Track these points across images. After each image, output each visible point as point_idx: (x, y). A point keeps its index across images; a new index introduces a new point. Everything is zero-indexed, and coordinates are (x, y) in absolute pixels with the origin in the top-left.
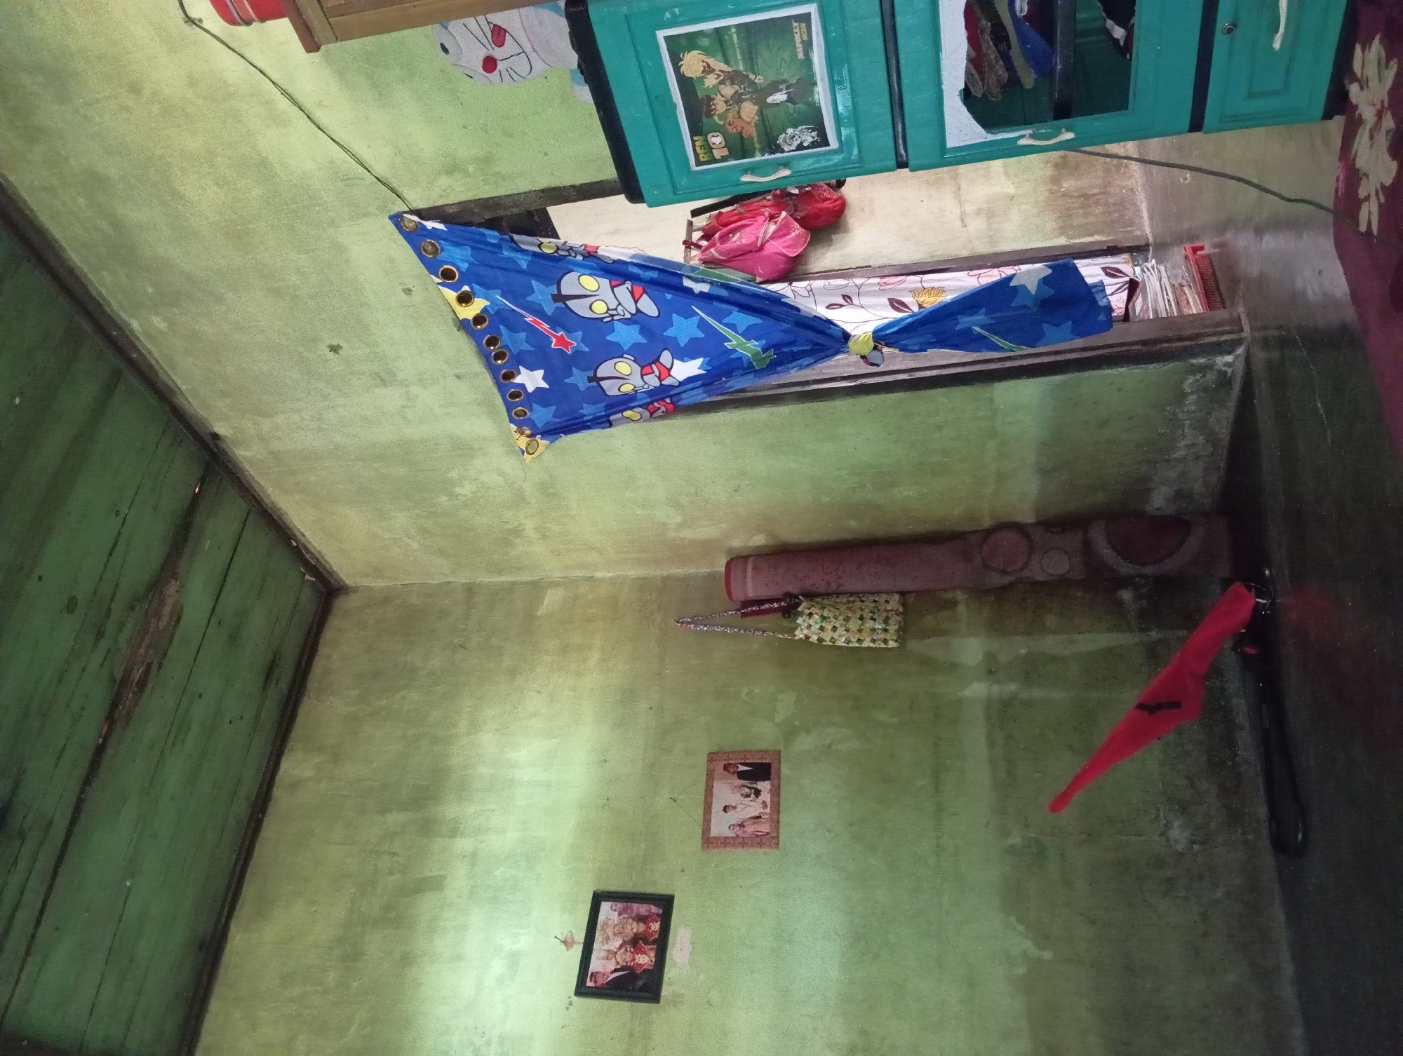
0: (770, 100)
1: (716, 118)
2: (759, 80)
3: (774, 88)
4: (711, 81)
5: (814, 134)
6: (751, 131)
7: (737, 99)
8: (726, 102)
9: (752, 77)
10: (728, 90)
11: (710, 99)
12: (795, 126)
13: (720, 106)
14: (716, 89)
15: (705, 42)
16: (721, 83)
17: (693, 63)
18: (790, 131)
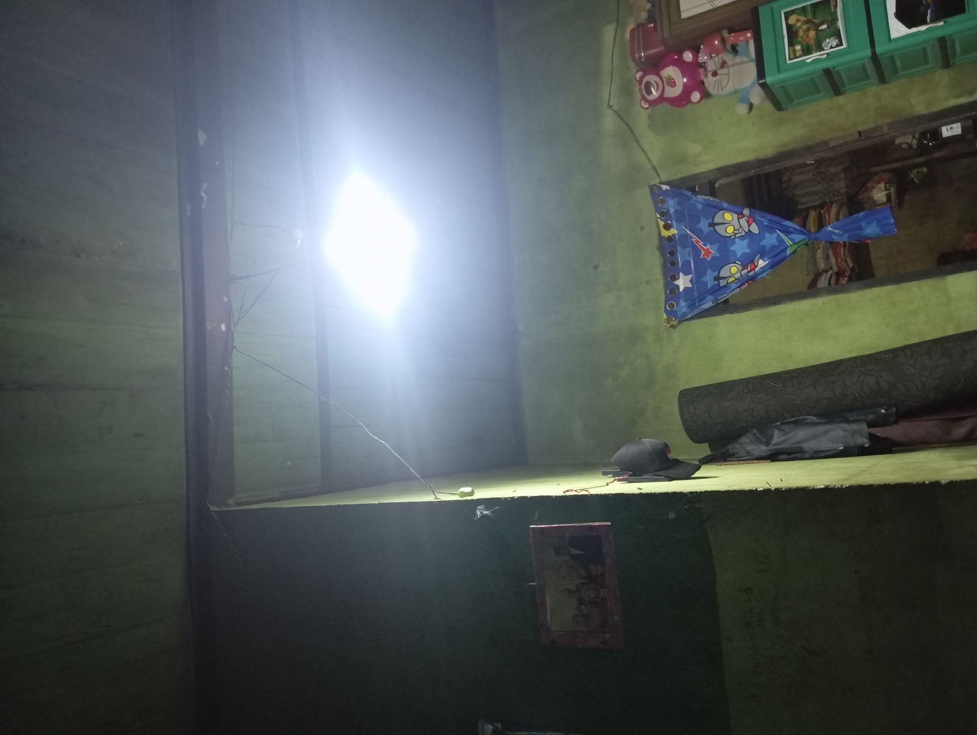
0: (820, 28)
1: (799, 38)
2: (817, 21)
3: (822, 23)
4: (799, 24)
5: (837, 40)
6: (812, 42)
7: (808, 30)
8: (804, 32)
9: (814, 21)
10: (805, 27)
11: (797, 31)
12: (829, 38)
13: (801, 33)
14: (800, 27)
15: (798, 11)
16: (803, 24)
17: (793, 20)
18: (827, 40)
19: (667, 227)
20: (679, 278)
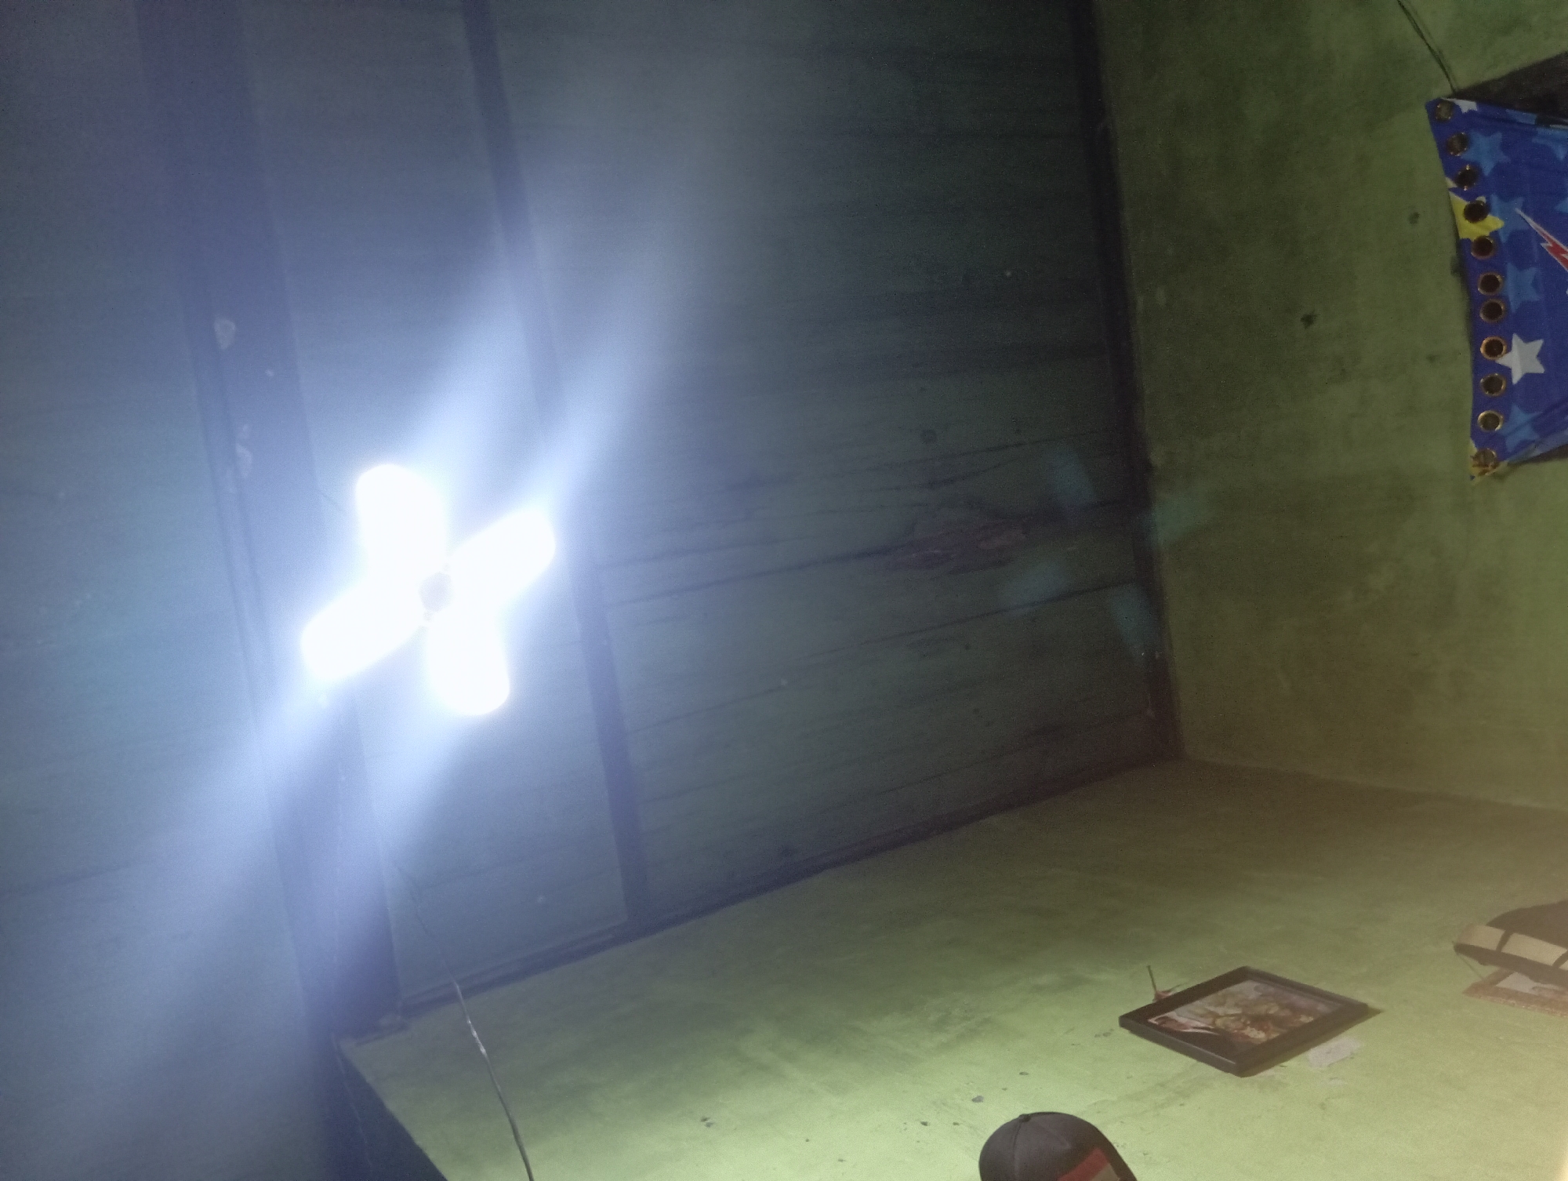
19: (1475, 213)
20: (1509, 350)
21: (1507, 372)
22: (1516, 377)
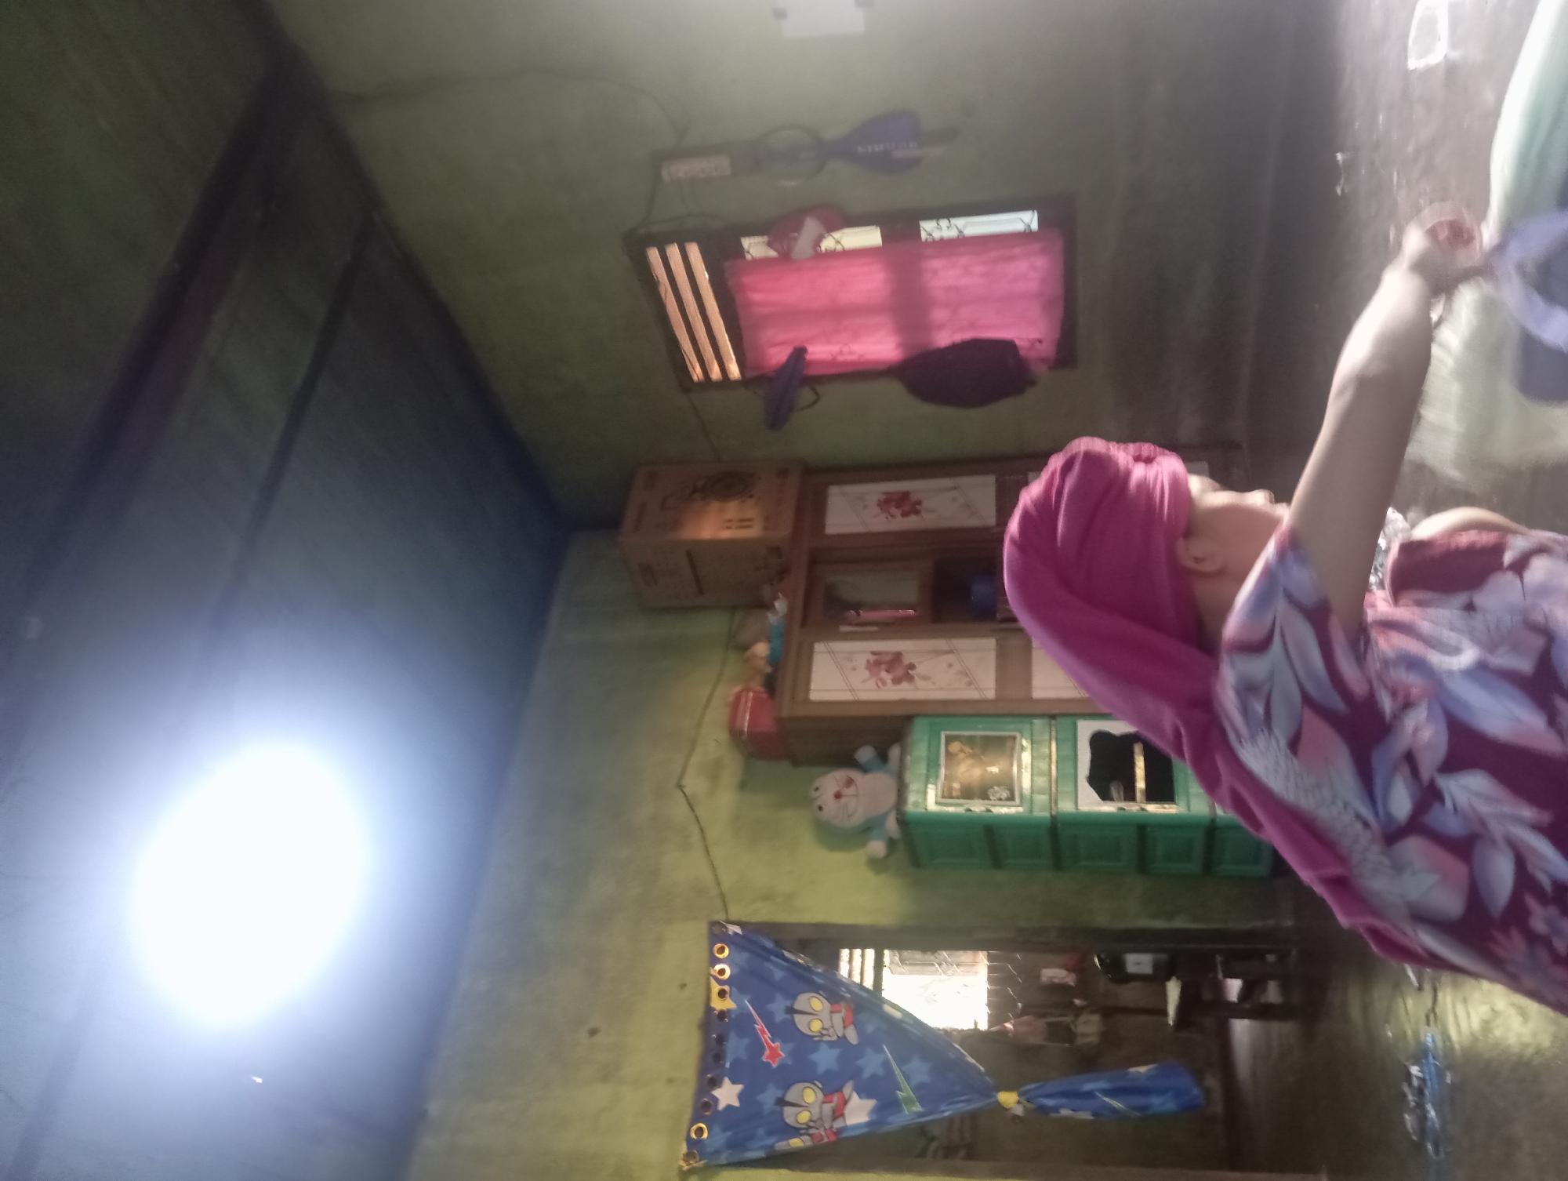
0: (989, 769)
2: (985, 759)
3: (993, 764)
4: (961, 757)
5: (1008, 792)
8: (967, 767)
9: (982, 757)
11: (959, 764)
12: (999, 786)
13: (963, 767)
14: (963, 760)
15: (964, 739)
16: (967, 758)
17: (955, 747)
18: (996, 788)
19: (722, 994)
20: (721, 1085)
21: (716, 1100)
22: (721, 1106)
